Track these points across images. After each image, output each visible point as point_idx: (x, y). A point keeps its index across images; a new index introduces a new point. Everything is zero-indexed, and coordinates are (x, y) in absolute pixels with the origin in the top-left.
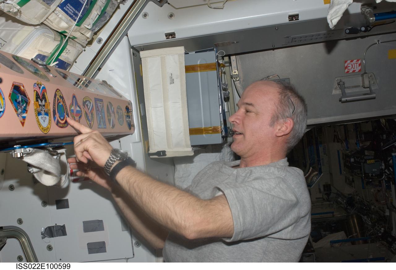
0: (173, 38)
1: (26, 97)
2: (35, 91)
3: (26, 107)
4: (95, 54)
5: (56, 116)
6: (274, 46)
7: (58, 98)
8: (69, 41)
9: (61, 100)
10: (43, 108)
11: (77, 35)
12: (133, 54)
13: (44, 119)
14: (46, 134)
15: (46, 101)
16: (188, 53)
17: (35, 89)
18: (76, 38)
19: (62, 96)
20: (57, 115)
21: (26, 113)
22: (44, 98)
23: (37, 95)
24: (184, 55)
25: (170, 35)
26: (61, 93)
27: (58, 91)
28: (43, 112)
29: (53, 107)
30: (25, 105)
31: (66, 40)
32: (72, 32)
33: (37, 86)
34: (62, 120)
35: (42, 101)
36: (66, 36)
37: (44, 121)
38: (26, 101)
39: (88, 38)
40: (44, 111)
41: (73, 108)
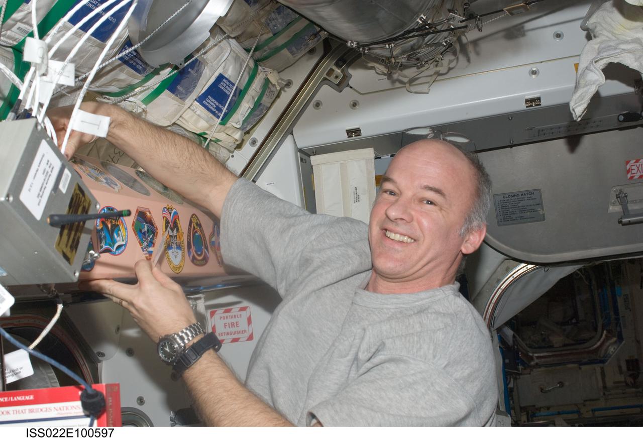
0: (357, 136)
1: (154, 227)
2: (165, 218)
3: (152, 239)
4: (248, 161)
5: (191, 250)
6: (513, 142)
7: (194, 226)
8: (210, 145)
9: (198, 228)
10: (175, 240)
11: (221, 136)
12: (302, 160)
13: (175, 254)
14: (177, 273)
15: (178, 230)
16: (380, 158)
17: (164, 215)
18: (220, 141)
19: (199, 223)
20: (193, 249)
21: (153, 246)
22: (175, 226)
23: (167, 223)
24: (373, 160)
25: (353, 132)
26: (198, 219)
27: (194, 216)
28: (174, 246)
29: (188, 239)
30: (151, 236)
31: (206, 145)
32: (215, 134)
33: (167, 212)
34: (199, 255)
35: (172, 230)
36: (206, 139)
37: (176, 257)
38: (153, 231)
39: (236, 140)
40: (176, 243)
41: (213, 239)
